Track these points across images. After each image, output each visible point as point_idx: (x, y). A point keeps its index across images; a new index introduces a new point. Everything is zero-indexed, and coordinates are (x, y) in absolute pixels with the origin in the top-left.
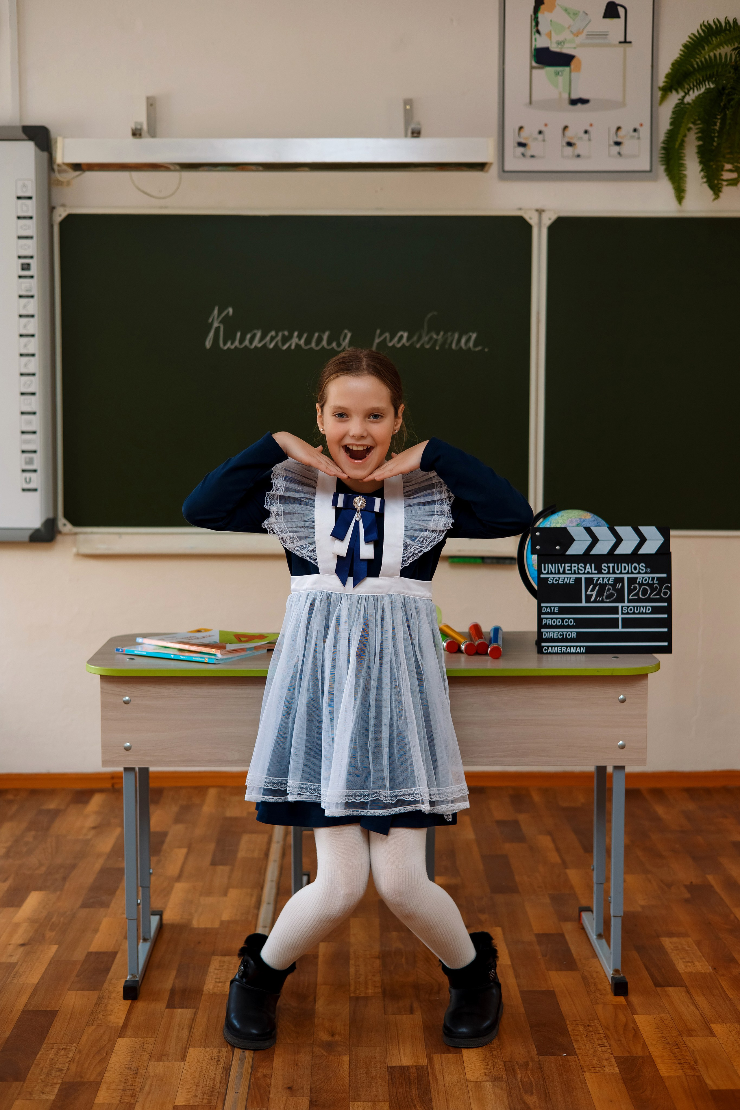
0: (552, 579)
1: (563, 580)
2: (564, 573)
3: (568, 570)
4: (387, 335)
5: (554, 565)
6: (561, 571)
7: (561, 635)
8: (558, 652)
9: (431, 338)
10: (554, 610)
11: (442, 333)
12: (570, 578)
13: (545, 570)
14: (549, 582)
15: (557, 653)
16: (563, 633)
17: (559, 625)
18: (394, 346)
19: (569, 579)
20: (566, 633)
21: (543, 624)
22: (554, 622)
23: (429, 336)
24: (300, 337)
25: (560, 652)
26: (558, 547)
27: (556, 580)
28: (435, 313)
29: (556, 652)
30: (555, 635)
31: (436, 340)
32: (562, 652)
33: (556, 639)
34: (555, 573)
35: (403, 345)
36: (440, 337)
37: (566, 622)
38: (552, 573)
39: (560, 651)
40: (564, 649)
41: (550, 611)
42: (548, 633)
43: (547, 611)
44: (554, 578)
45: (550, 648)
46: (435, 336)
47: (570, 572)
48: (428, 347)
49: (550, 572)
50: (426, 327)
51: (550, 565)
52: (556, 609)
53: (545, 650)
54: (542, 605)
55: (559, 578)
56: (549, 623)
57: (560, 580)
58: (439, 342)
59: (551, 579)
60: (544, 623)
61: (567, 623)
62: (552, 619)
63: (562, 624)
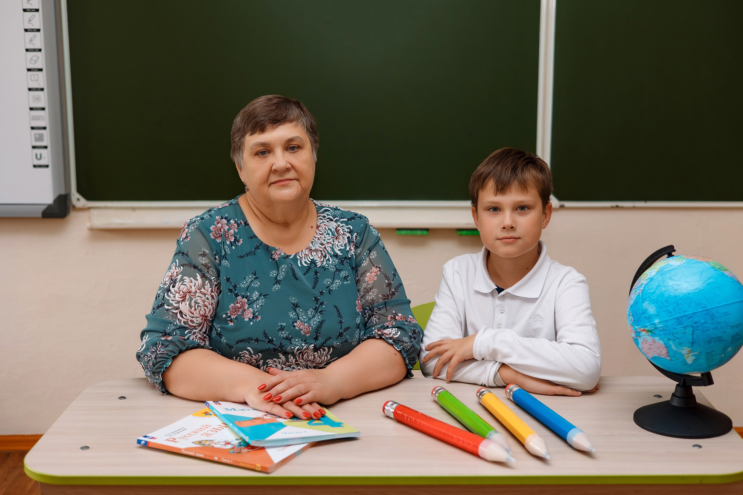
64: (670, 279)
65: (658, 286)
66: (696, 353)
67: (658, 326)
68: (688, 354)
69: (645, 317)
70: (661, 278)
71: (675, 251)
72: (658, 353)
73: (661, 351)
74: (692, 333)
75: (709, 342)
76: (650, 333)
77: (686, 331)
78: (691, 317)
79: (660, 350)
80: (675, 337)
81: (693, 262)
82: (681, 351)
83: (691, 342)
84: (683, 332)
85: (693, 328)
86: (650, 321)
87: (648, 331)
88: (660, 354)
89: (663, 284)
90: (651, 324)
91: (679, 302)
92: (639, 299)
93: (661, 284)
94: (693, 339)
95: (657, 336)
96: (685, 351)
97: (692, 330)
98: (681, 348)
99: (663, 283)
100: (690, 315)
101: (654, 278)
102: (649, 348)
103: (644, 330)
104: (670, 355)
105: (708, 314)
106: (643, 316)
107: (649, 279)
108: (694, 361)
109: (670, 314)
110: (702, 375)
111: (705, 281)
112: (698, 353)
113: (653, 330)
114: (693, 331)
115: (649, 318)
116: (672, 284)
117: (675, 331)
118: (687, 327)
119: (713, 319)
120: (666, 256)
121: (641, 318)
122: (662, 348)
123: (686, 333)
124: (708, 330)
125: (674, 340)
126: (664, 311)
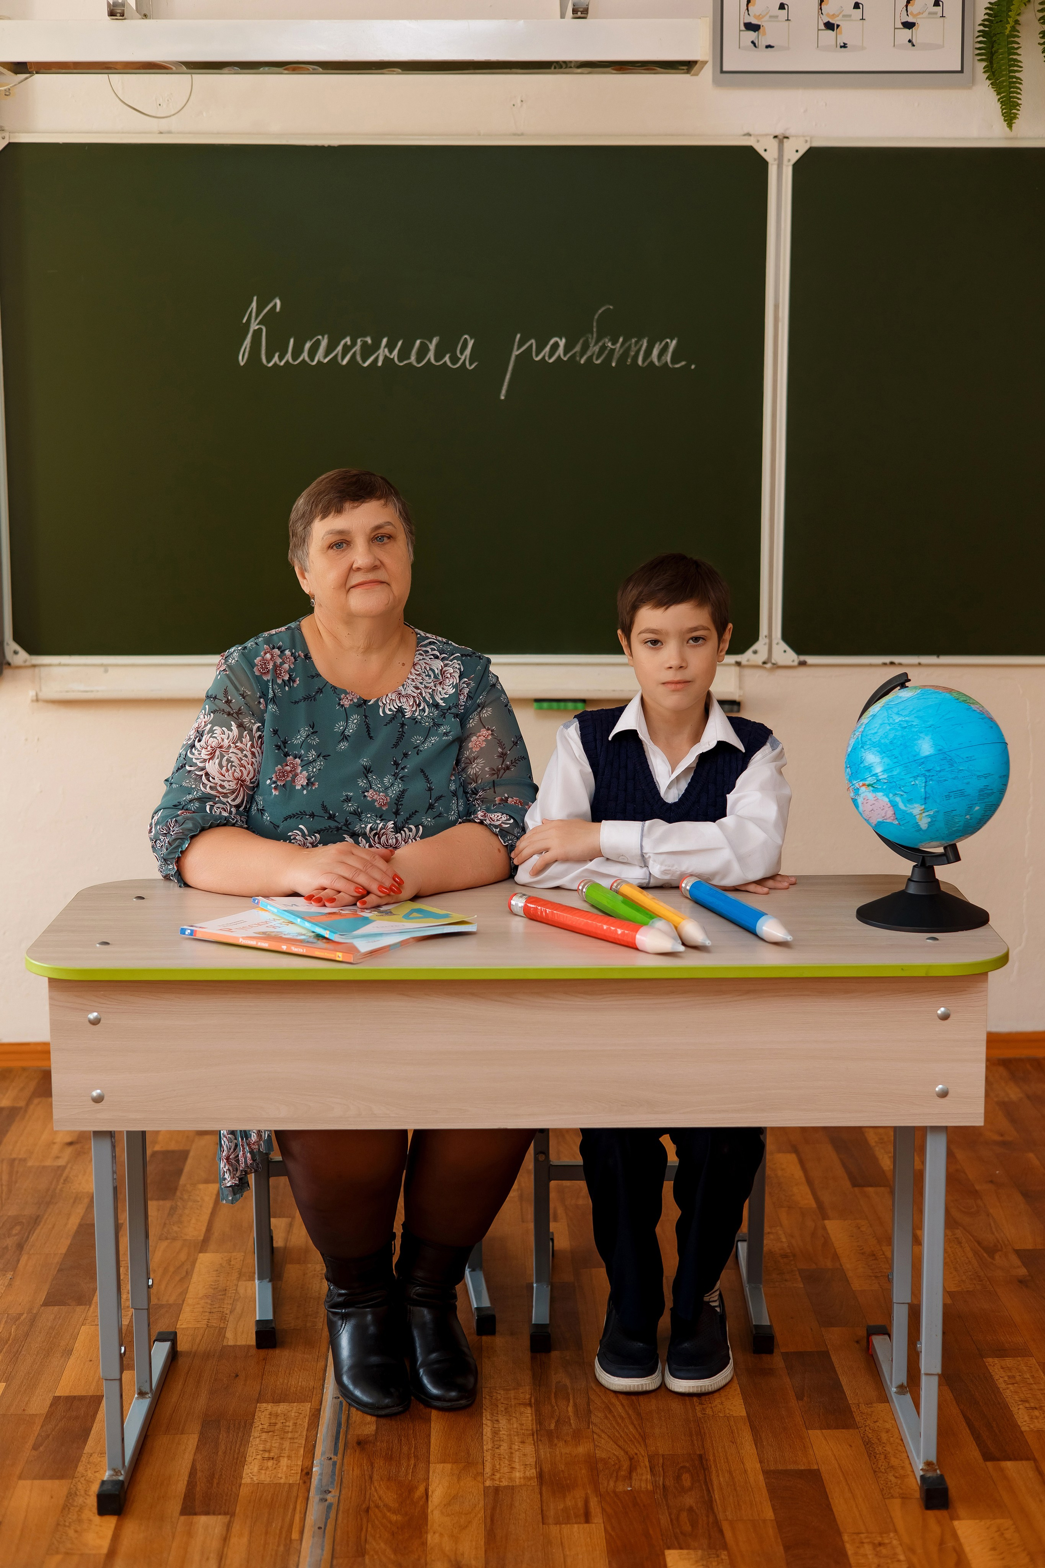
4: (533, 341)
9: (604, 348)
11: (621, 340)
18: (544, 357)
23: (600, 344)
24: (390, 347)
28: (611, 307)
31: (612, 351)
35: (559, 357)
36: (618, 345)
46: (609, 344)
48: (598, 362)
50: (595, 330)
58: (616, 355)
64: (898, 714)
65: (881, 725)
66: (931, 813)
67: (880, 778)
68: (921, 814)
69: (864, 767)
70: (886, 714)
71: (910, 680)
72: (883, 815)
73: (886, 813)
74: (924, 785)
75: (948, 797)
76: (871, 788)
77: (917, 782)
78: (923, 763)
79: (884, 811)
80: (902, 791)
81: (930, 692)
82: (911, 810)
83: (924, 797)
84: (913, 783)
85: (926, 778)
86: (870, 772)
87: (869, 785)
88: (886, 817)
89: (888, 722)
90: (872, 774)
91: (908, 744)
92: (858, 742)
93: (885, 722)
94: (926, 792)
95: (880, 792)
96: (916, 809)
97: (924, 781)
98: (912, 807)
99: (889, 720)
100: (922, 760)
101: (878, 715)
102: (871, 809)
103: (864, 785)
104: (898, 816)
105: (945, 759)
106: (862, 765)
107: (871, 716)
108: (930, 824)
109: (896, 760)
110: (945, 848)
111: (943, 716)
112: (934, 813)
113: (875, 783)
114: (926, 782)
115: (870, 768)
116: (900, 721)
117: (902, 783)
118: (918, 776)
119: (952, 765)
120: (899, 688)
121: (860, 769)
122: (887, 809)
123: (917, 785)
124: (946, 780)
125: (902, 795)
126: (889, 757)
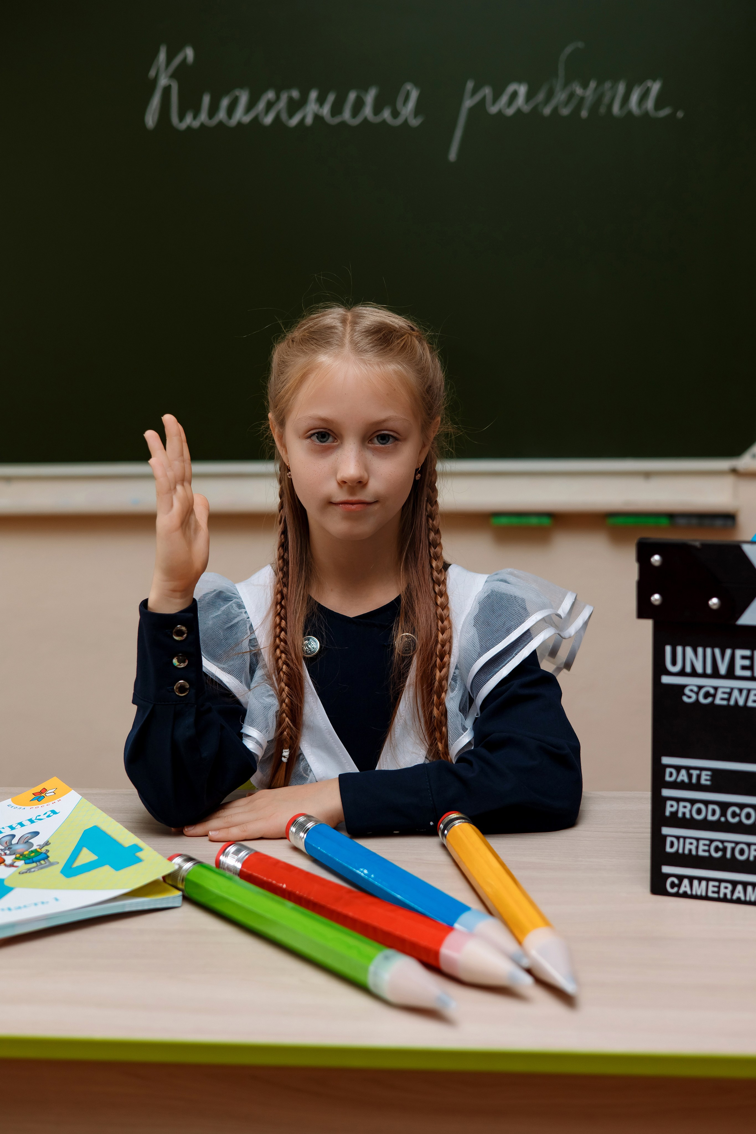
0: (695, 689)
1: (726, 696)
2: (730, 674)
3: (744, 668)
4: (487, 91)
5: (700, 650)
6: (723, 669)
7: (717, 849)
8: (710, 894)
9: (572, 95)
10: (699, 777)
11: (592, 85)
12: (749, 691)
13: (674, 663)
14: (685, 699)
15: (706, 898)
16: (726, 844)
17: (712, 822)
18: (499, 111)
19: (745, 693)
20: (733, 845)
21: (667, 814)
22: (699, 811)
23: (567, 91)
24: (321, 100)
25: (716, 895)
26: (714, 601)
27: (707, 695)
28: (579, 45)
29: (704, 894)
30: (701, 847)
31: (582, 99)
32: (722, 895)
33: (703, 858)
34: (704, 675)
35: (519, 110)
36: (589, 91)
37: (734, 815)
38: (694, 674)
39: (714, 892)
40: (726, 890)
41: (686, 780)
42: (681, 840)
43: (679, 780)
44: (700, 688)
45: (686, 882)
46: (579, 91)
47: (748, 673)
48: (565, 112)
49: (688, 669)
50: (561, 73)
51: (689, 650)
52: (707, 775)
53: (673, 885)
54: (666, 760)
55: (716, 689)
56: (684, 814)
57: (719, 695)
58: (587, 104)
59: (692, 691)
60: (668, 811)
61: (736, 820)
62: (693, 802)
63: (723, 819)
